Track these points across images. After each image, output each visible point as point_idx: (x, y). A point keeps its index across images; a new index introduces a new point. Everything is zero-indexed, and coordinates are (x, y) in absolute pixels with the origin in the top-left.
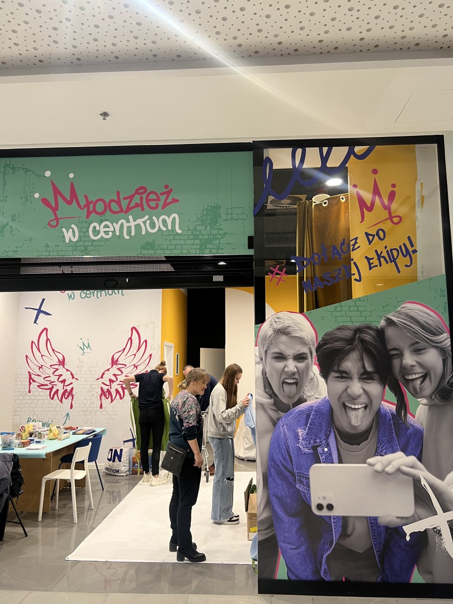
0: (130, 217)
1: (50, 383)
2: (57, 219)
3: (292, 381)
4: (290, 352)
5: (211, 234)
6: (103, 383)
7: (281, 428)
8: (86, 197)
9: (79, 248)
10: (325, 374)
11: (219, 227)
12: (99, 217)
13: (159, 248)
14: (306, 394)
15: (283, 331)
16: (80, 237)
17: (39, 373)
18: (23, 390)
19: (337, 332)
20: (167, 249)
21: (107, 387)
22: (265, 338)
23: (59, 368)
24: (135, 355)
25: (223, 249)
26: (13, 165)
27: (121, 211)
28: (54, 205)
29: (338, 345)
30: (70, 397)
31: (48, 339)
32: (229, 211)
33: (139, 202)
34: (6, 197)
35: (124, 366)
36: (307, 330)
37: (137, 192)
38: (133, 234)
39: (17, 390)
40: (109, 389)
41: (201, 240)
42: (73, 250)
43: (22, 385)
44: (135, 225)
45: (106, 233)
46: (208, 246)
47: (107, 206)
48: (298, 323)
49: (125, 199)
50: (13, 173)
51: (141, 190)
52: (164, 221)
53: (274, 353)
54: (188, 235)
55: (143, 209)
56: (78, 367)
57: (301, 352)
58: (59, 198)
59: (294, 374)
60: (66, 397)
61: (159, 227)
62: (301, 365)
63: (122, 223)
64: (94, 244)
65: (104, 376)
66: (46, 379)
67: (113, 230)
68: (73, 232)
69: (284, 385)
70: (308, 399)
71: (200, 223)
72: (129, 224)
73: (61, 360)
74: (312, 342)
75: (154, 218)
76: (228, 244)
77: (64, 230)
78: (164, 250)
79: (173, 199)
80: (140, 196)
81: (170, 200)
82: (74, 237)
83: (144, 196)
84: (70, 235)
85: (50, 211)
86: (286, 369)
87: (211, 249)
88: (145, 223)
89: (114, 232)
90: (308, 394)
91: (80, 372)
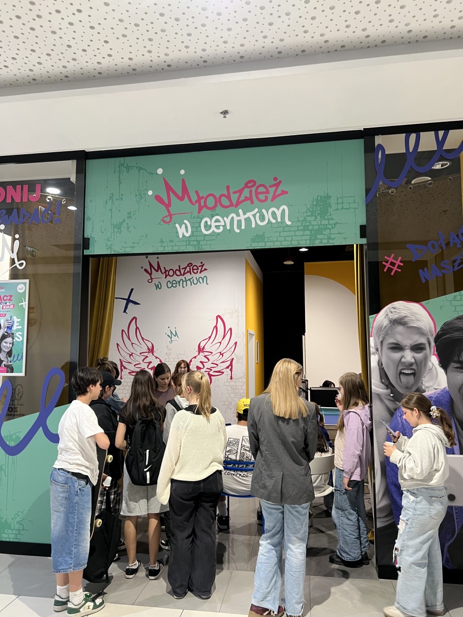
0: (240, 211)
2: (170, 215)
3: (409, 372)
4: (407, 342)
5: (321, 224)
7: (399, 418)
8: (197, 192)
9: (191, 243)
10: (444, 365)
11: (329, 217)
12: (209, 212)
13: (269, 240)
14: (424, 385)
15: (399, 322)
16: (192, 232)
17: (130, 361)
19: (457, 322)
20: (277, 241)
22: (380, 329)
23: (148, 356)
24: (220, 343)
25: (334, 239)
26: (127, 164)
27: (231, 205)
28: (167, 202)
29: (457, 334)
31: (137, 328)
32: (340, 201)
33: (248, 196)
34: (122, 195)
35: (210, 354)
36: (425, 320)
37: (246, 186)
38: (243, 227)
41: (311, 231)
42: (186, 245)
44: (245, 219)
45: (218, 227)
46: (319, 237)
47: (218, 201)
48: (415, 313)
49: (234, 193)
50: (128, 172)
51: (250, 184)
52: (274, 214)
53: (390, 344)
54: (298, 227)
55: (252, 203)
56: (166, 354)
57: (419, 342)
58: (172, 195)
59: (411, 364)
61: (269, 219)
62: (419, 356)
63: (233, 217)
64: (207, 238)
66: (136, 366)
67: (223, 224)
68: (186, 227)
69: (401, 376)
70: (427, 389)
71: (310, 214)
72: (239, 218)
73: (150, 348)
74: (430, 332)
75: (264, 211)
76: (339, 233)
77: (177, 225)
78: (273, 241)
79: (282, 191)
80: (249, 189)
81: (279, 192)
82: (187, 232)
83: (254, 189)
84: (183, 230)
85: (163, 208)
86: (403, 360)
87: (321, 239)
88: (254, 216)
89: (225, 226)
90: (427, 385)
91: (169, 359)
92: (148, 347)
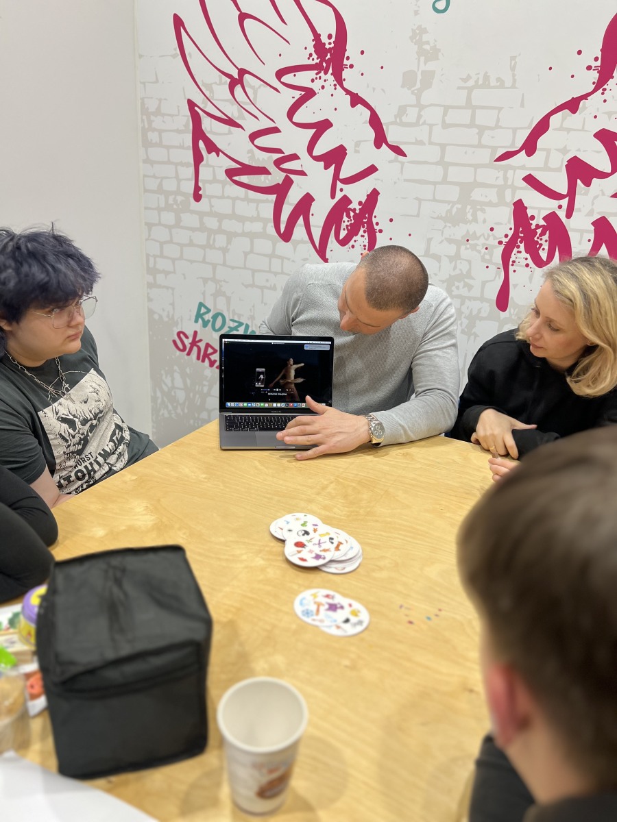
1: (278, 163)
6: (531, 180)
17: (232, 111)
18: (174, 188)
21: (550, 205)
23: (316, 86)
30: (361, 240)
39: (152, 184)
40: (562, 214)
43: (169, 162)
56: (408, 79)
60: (343, 234)
65: (542, 142)
66: (260, 141)
73: (328, 44)
91: (421, 107)
92: (317, 36)
